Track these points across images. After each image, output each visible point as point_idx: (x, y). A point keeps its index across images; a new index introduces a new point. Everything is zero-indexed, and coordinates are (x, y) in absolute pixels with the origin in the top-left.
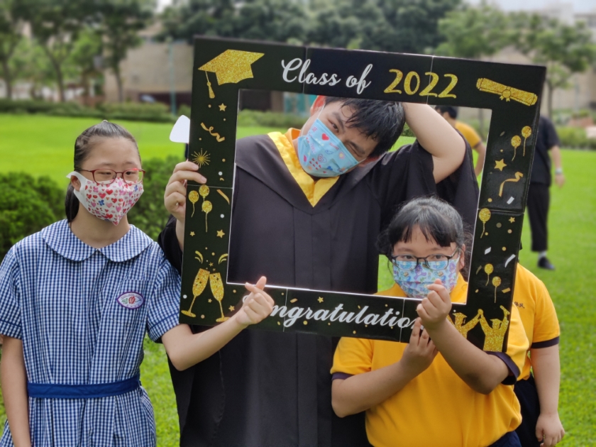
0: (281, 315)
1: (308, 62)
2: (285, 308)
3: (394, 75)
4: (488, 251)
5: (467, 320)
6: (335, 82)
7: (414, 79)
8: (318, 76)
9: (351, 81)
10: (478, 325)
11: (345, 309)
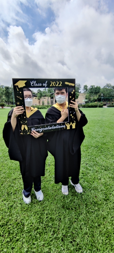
0: (39, 130)
1: (35, 81)
2: (39, 129)
3: (51, 83)
4: (71, 112)
5: (69, 124)
6: (41, 85)
7: (55, 83)
8: (38, 84)
9: (44, 85)
10: (71, 125)
11: (50, 127)
